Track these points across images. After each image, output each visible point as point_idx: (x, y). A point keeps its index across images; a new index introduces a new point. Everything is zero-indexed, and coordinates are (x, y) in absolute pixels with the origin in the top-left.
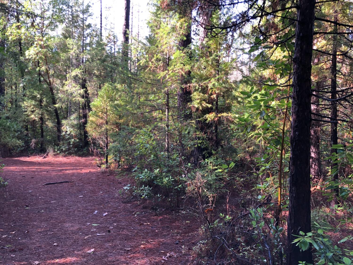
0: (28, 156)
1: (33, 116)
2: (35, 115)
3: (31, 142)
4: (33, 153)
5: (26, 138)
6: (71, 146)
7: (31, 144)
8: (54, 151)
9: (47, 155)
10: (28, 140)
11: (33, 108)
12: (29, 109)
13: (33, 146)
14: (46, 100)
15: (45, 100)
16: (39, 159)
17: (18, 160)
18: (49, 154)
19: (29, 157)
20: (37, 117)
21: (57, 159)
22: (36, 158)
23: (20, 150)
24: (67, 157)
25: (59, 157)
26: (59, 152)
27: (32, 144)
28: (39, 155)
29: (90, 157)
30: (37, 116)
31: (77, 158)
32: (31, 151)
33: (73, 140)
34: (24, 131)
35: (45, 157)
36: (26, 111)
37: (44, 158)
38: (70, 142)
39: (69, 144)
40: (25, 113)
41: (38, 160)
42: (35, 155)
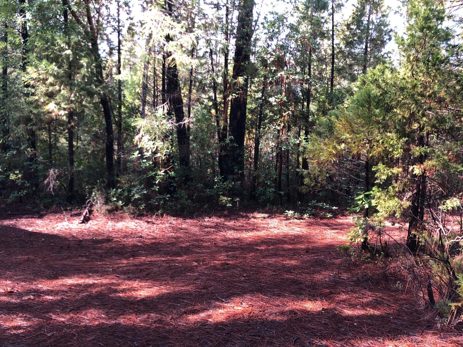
0: (38, 212)
1: (51, 106)
2: (58, 104)
3: (46, 177)
4: (51, 204)
5: (31, 165)
6: (157, 188)
7: (46, 182)
8: (107, 201)
9: (91, 212)
10: (36, 170)
11: (52, 85)
12: (42, 89)
13: (51, 185)
14: (88, 63)
15: (85, 64)
16: (71, 226)
17: (14, 229)
18: (95, 209)
19: (41, 217)
20: (64, 109)
21: (120, 225)
22: (62, 220)
23: (17, 197)
24: (145, 218)
25: (122, 218)
26: (120, 203)
27: (49, 183)
28: (66, 210)
29: (207, 219)
30: (63, 105)
31: (173, 221)
32: (46, 201)
33: (161, 173)
34: (25, 149)
35: (86, 220)
36: (33, 94)
37: (83, 222)
38: (153, 178)
39: (149, 182)
40: (31, 98)
41: (71, 229)
42: (55, 212)
